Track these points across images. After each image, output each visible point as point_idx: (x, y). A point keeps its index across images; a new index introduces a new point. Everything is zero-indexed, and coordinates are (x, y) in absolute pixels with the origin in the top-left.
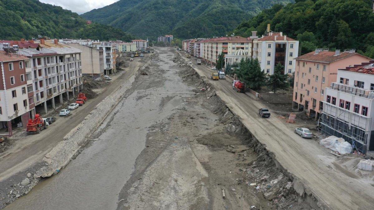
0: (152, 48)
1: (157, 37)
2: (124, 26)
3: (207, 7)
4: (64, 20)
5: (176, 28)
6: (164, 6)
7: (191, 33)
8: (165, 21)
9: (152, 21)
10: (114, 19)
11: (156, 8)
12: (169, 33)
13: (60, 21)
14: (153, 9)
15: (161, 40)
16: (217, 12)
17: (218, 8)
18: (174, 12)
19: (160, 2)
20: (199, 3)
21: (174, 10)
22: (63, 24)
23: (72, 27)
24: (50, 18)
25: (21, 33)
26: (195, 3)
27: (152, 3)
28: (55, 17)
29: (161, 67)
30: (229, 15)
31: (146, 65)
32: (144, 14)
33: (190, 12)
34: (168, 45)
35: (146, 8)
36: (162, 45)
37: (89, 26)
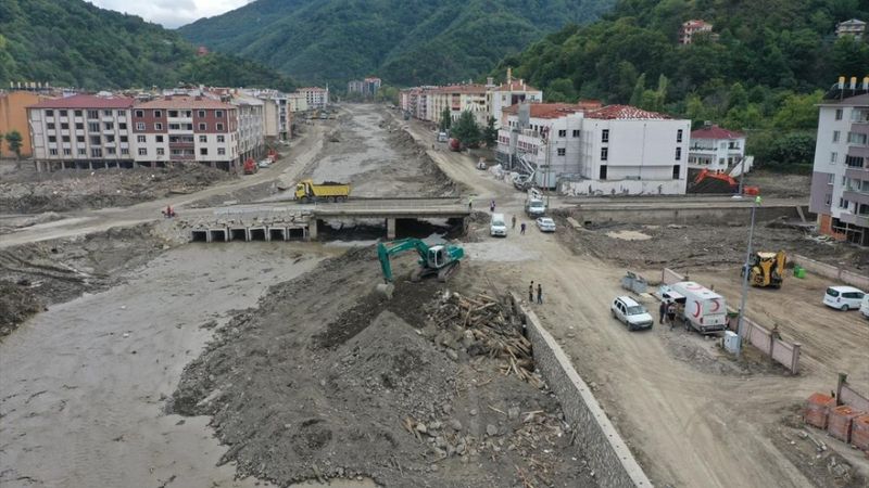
0: (337, 105)
1: (347, 82)
2: (273, 57)
3: (456, 15)
4: (149, 45)
5: (387, 63)
6: (360, 14)
7: (418, 74)
8: (365, 47)
9: (334, 46)
10: (250, 41)
11: (343, 17)
12: (372, 73)
13: (141, 47)
14: (336, 19)
15: (355, 89)
16: (475, 29)
17: (480, 20)
18: (382, 28)
19: (351, 3)
20: (438, 6)
21: (384, 23)
22: (148, 54)
23: (168, 61)
24: (120, 41)
25: (68, 73)
26: (429, 7)
27: (334, 7)
28: (129, 38)
29: (358, 134)
30: (502, 35)
31: (334, 130)
32: (316, 31)
33: (419, 28)
34: (370, 99)
35: (320, 17)
36: (358, 98)
37: (204, 57)
